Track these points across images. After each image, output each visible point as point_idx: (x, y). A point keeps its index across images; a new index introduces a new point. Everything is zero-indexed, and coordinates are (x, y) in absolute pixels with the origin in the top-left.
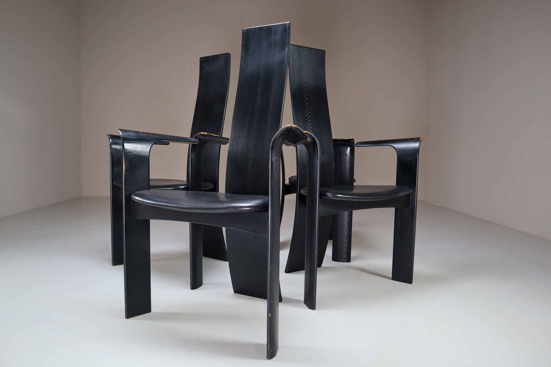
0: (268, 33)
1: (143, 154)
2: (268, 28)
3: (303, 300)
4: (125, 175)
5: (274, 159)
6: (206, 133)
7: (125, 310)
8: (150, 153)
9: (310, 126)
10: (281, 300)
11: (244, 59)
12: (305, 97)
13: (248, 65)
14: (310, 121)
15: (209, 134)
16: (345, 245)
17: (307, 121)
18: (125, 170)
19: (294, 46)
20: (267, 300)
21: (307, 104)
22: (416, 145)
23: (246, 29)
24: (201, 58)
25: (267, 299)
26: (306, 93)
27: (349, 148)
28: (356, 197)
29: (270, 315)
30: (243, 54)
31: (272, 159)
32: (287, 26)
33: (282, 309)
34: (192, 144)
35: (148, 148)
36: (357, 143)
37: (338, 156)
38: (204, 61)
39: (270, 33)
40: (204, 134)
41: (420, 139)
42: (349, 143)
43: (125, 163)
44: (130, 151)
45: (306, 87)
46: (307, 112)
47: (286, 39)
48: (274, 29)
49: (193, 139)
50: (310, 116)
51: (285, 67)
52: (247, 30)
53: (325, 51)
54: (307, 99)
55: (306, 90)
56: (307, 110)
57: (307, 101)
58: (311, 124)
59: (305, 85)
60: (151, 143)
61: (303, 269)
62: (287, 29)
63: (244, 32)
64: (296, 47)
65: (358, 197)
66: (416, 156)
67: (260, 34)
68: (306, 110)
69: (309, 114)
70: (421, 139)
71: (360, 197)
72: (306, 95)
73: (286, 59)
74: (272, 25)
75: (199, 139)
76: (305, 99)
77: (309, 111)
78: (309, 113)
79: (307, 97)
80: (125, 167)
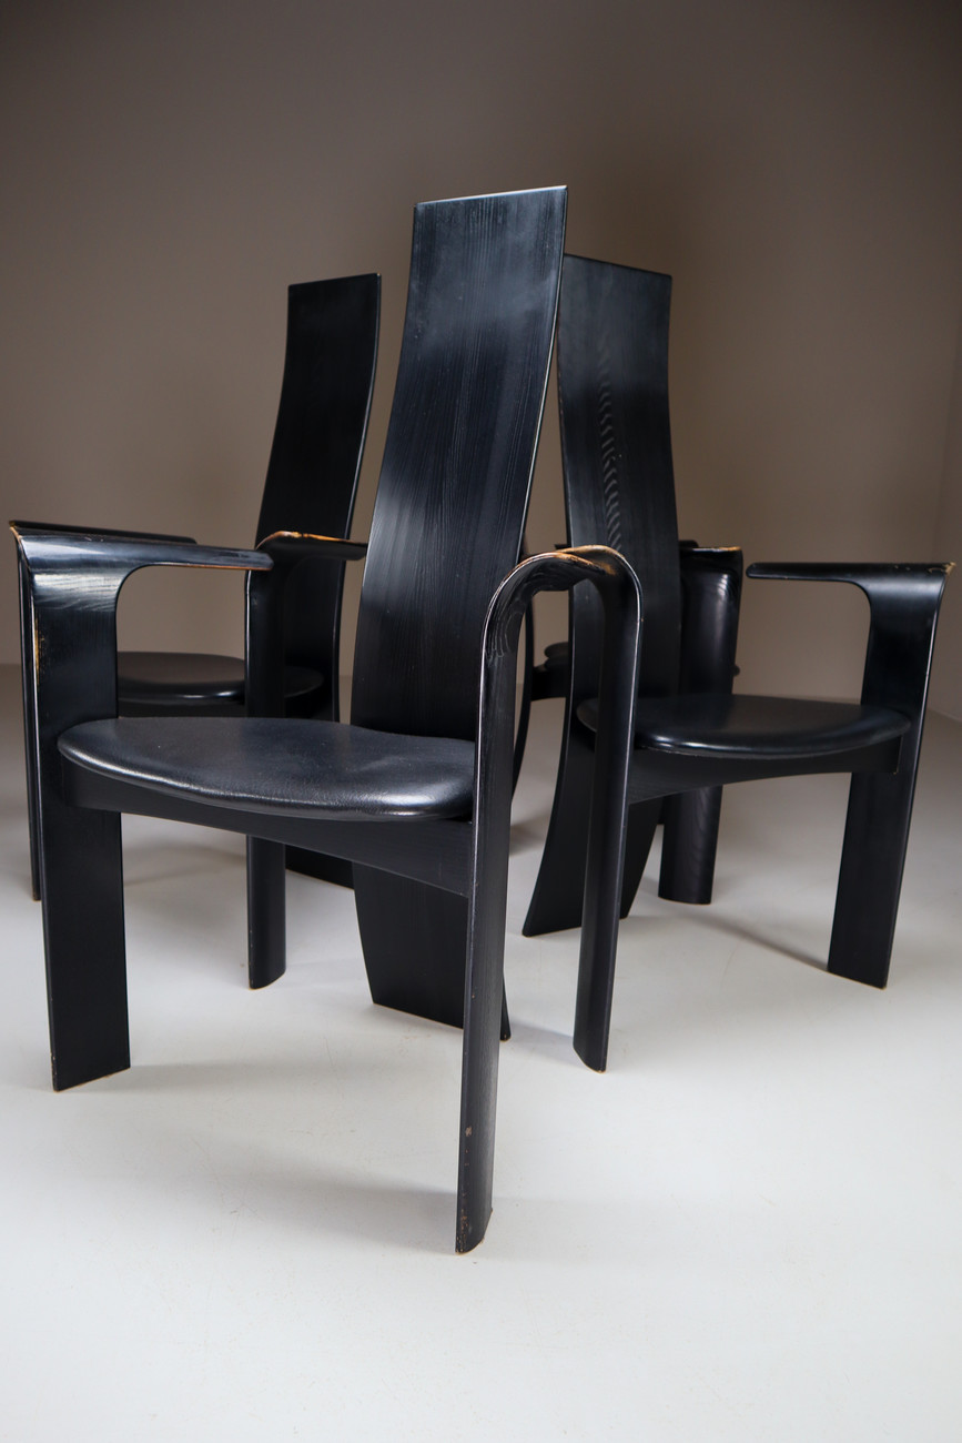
0: (496, 220)
1: (96, 607)
2: (496, 204)
3: (572, 1034)
4: (39, 676)
5: (496, 659)
6: (296, 535)
7: (53, 1067)
8: (116, 603)
9: (614, 511)
10: (505, 1034)
11: (417, 303)
12: (602, 422)
13: (428, 322)
14: (615, 494)
15: (306, 535)
16: (699, 856)
17: (607, 497)
18: (40, 661)
19: (577, 260)
20: (462, 1031)
21: (608, 442)
22: (932, 588)
23: (426, 206)
24: (293, 289)
25: (462, 1027)
26: (608, 410)
27: (726, 576)
28: (744, 749)
29: (468, 1131)
30: (414, 286)
31: (491, 660)
32: (558, 201)
33: (511, 1066)
34: (253, 571)
35: (112, 588)
36: (751, 569)
37: (692, 599)
38: (304, 299)
39: (500, 220)
40: (289, 537)
41: (945, 569)
42: (727, 562)
43: (39, 637)
44: (54, 599)
45: (606, 389)
46: (608, 470)
47: (550, 243)
48: (514, 208)
49: (256, 556)
50: (614, 482)
51: (546, 340)
52: (430, 210)
53: (670, 277)
54: (609, 428)
55: (606, 399)
56: (608, 463)
57: (610, 434)
58: (616, 504)
59: (605, 384)
60: (120, 573)
61: (576, 924)
62: (556, 211)
63: (420, 214)
64: (580, 262)
65: (749, 749)
66: (929, 621)
67: (469, 222)
68: (605, 462)
69: (614, 476)
70: (949, 569)
71: (755, 749)
72: (607, 416)
73: (550, 309)
74: (508, 197)
75: (272, 554)
76: (603, 428)
77: (613, 464)
78: (614, 470)
79: (609, 422)
80: (40, 650)
